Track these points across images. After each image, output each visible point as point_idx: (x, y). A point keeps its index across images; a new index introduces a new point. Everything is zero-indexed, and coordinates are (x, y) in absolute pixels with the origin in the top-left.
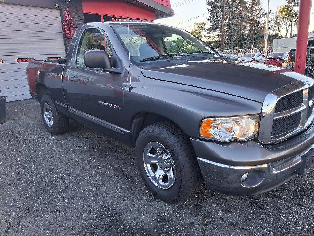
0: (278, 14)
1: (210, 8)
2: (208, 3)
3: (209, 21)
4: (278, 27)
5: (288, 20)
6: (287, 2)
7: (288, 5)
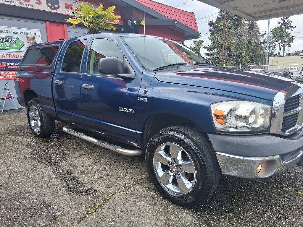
0: (271, 35)
1: (212, 28)
2: (209, 24)
3: (210, 40)
4: (271, 46)
5: (281, 40)
6: (280, 24)
7: (281, 27)
